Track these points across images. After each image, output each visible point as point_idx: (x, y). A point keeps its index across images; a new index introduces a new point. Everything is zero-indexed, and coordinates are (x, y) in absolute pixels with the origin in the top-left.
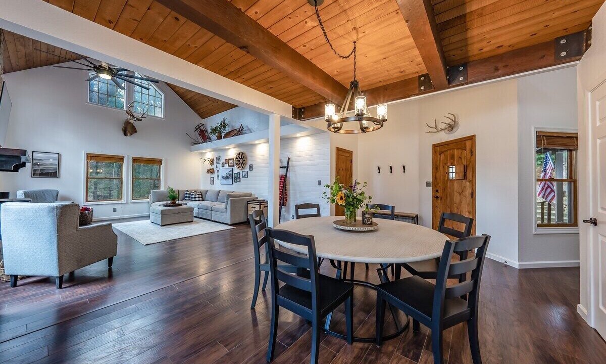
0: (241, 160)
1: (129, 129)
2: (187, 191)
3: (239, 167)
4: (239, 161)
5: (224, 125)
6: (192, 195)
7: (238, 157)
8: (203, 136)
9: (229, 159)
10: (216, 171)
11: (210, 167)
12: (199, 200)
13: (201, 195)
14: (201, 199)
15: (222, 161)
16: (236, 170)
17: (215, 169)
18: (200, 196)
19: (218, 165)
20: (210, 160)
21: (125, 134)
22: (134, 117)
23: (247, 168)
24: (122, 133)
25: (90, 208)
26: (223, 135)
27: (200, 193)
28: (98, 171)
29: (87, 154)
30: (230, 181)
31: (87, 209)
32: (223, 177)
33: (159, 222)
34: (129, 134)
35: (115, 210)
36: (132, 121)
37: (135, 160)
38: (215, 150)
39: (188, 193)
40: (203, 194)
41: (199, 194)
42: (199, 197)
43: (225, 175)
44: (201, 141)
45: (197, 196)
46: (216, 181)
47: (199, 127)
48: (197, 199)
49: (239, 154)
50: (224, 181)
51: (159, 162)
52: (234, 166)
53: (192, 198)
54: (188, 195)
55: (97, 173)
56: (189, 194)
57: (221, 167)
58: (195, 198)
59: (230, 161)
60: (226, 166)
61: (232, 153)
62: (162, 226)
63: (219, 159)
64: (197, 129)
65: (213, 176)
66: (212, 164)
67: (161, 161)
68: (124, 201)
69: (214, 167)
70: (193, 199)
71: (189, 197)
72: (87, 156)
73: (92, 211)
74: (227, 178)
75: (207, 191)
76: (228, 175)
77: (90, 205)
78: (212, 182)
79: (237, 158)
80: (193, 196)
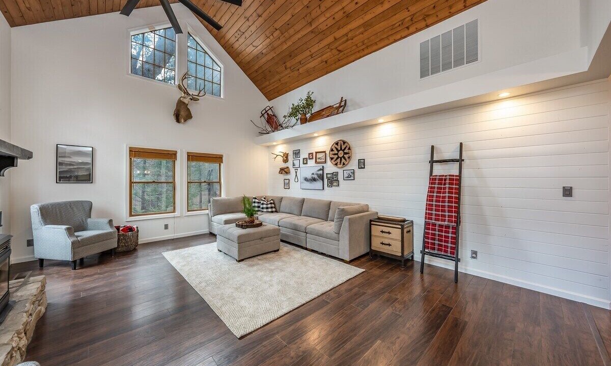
0: (341, 152)
1: (183, 113)
2: (255, 198)
3: (336, 164)
4: (337, 154)
5: (310, 103)
6: (263, 204)
7: (334, 149)
8: (272, 122)
9: (316, 153)
10: (292, 171)
11: (284, 165)
12: (272, 212)
13: (274, 203)
14: (274, 210)
15: (304, 155)
16: (330, 168)
17: (291, 166)
18: (273, 205)
19: (296, 162)
20: (282, 154)
21: (178, 121)
22: (188, 94)
23: (353, 165)
24: (173, 119)
25: (135, 227)
26: (308, 116)
27: (272, 201)
28: (146, 172)
29: (130, 148)
30: (319, 184)
31: (130, 229)
32: (306, 179)
33: (235, 253)
34: (182, 121)
35: (166, 227)
36: (186, 101)
37: (192, 157)
38: (289, 141)
39: (257, 201)
40: (276, 202)
41: (271, 203)
42: (272, 208)
43: (309, 176)
44: (270, 129)
45: (269, 206)
46: (293, 184)
47: (266, 112)
48: (270, 210)
49: (337, 144)
50: (308, 185)
51: (218, 159)
52: (325, 162)
53: (263, 208)
54: (256, 205)
55: (145, 175)
56: (258, 203)
57: (302, 165)
58: (267, 208)
59: (319, 155)
60: (311, 163)
61: (323, 144)
62: (239, 261)
63: (297, 153)
64: (263, 115)
65: (287, 177)
66: (286, 161)
67: (222, 158)
68: (177, 214)
69: (290, 164)
70: (265, 210)
71: (259, 207)
72: (130, 151)
73: (138, 231)
74: (314, 180)
75: (281, 199)
76: (316, 176)
77: (135, 222)
78: (287, 185)
79: (332, 150)
80: (265, 206)
